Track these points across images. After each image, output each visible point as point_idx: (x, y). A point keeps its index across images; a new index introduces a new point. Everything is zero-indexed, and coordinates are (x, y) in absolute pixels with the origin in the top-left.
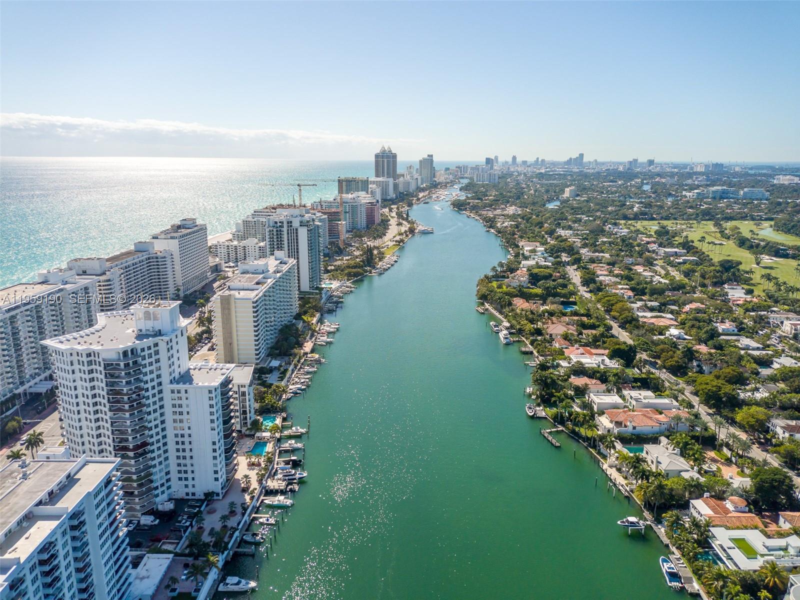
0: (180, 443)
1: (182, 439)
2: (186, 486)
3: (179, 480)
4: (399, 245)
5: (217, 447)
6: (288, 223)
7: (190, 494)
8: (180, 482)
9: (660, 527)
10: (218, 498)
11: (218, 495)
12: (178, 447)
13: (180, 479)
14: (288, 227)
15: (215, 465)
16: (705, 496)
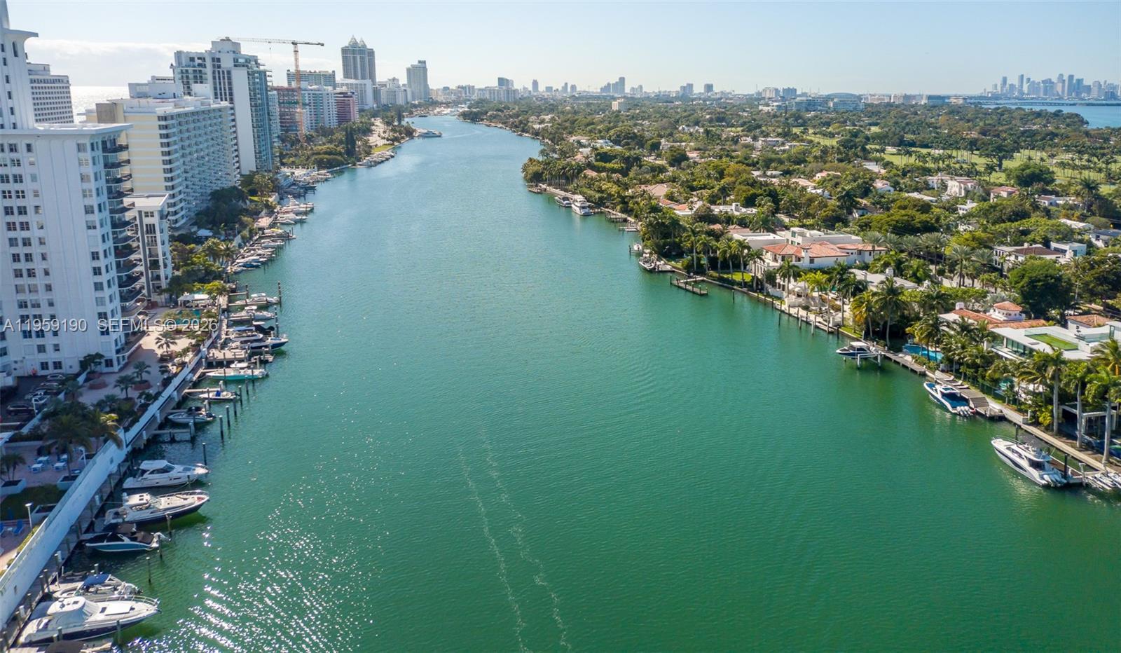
0: (22, 258)
1: (27, 250)
2: (41, 349)
3: (25, 337)
4: (393, 144)
5: (101, 263)
6: (213, 60)
7: (51, 366)
8: (27, 341)
9: (901, 355)
10: (110, 369)
11: (109, 363)
12: (17, 266)
13: (27, 334)
14: (214, 66)
15: (100, 302)
16: (957, 308)
